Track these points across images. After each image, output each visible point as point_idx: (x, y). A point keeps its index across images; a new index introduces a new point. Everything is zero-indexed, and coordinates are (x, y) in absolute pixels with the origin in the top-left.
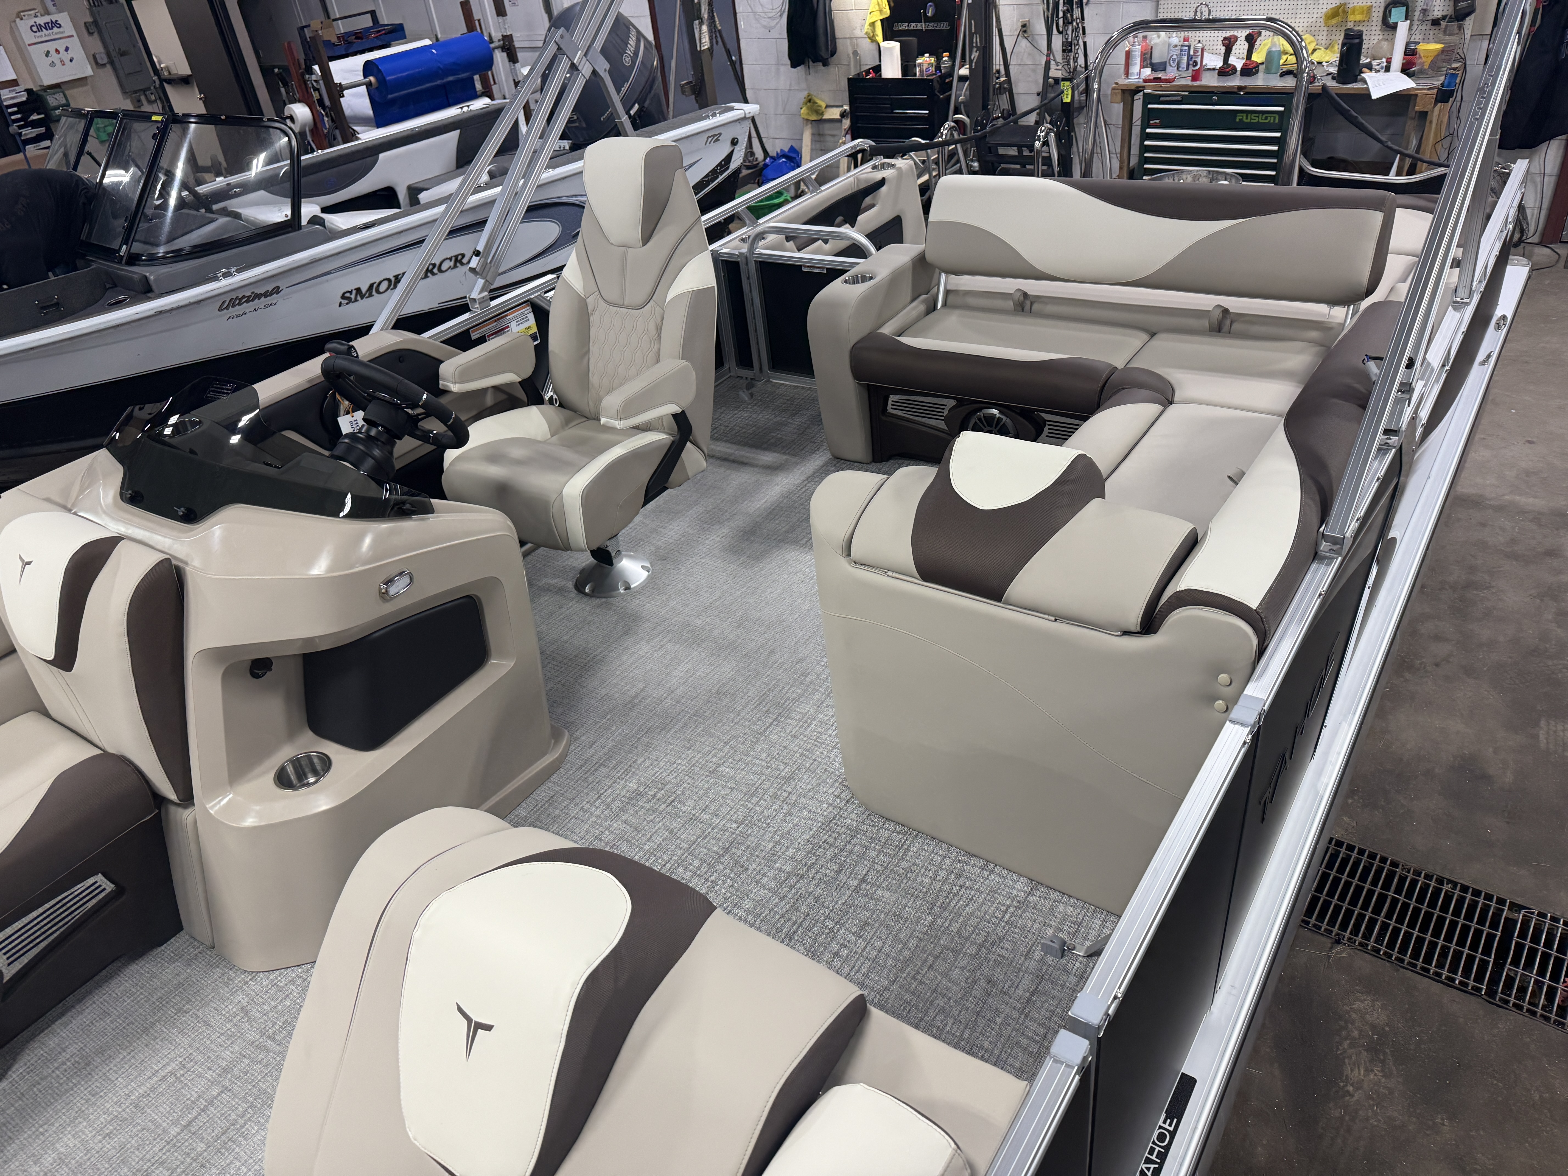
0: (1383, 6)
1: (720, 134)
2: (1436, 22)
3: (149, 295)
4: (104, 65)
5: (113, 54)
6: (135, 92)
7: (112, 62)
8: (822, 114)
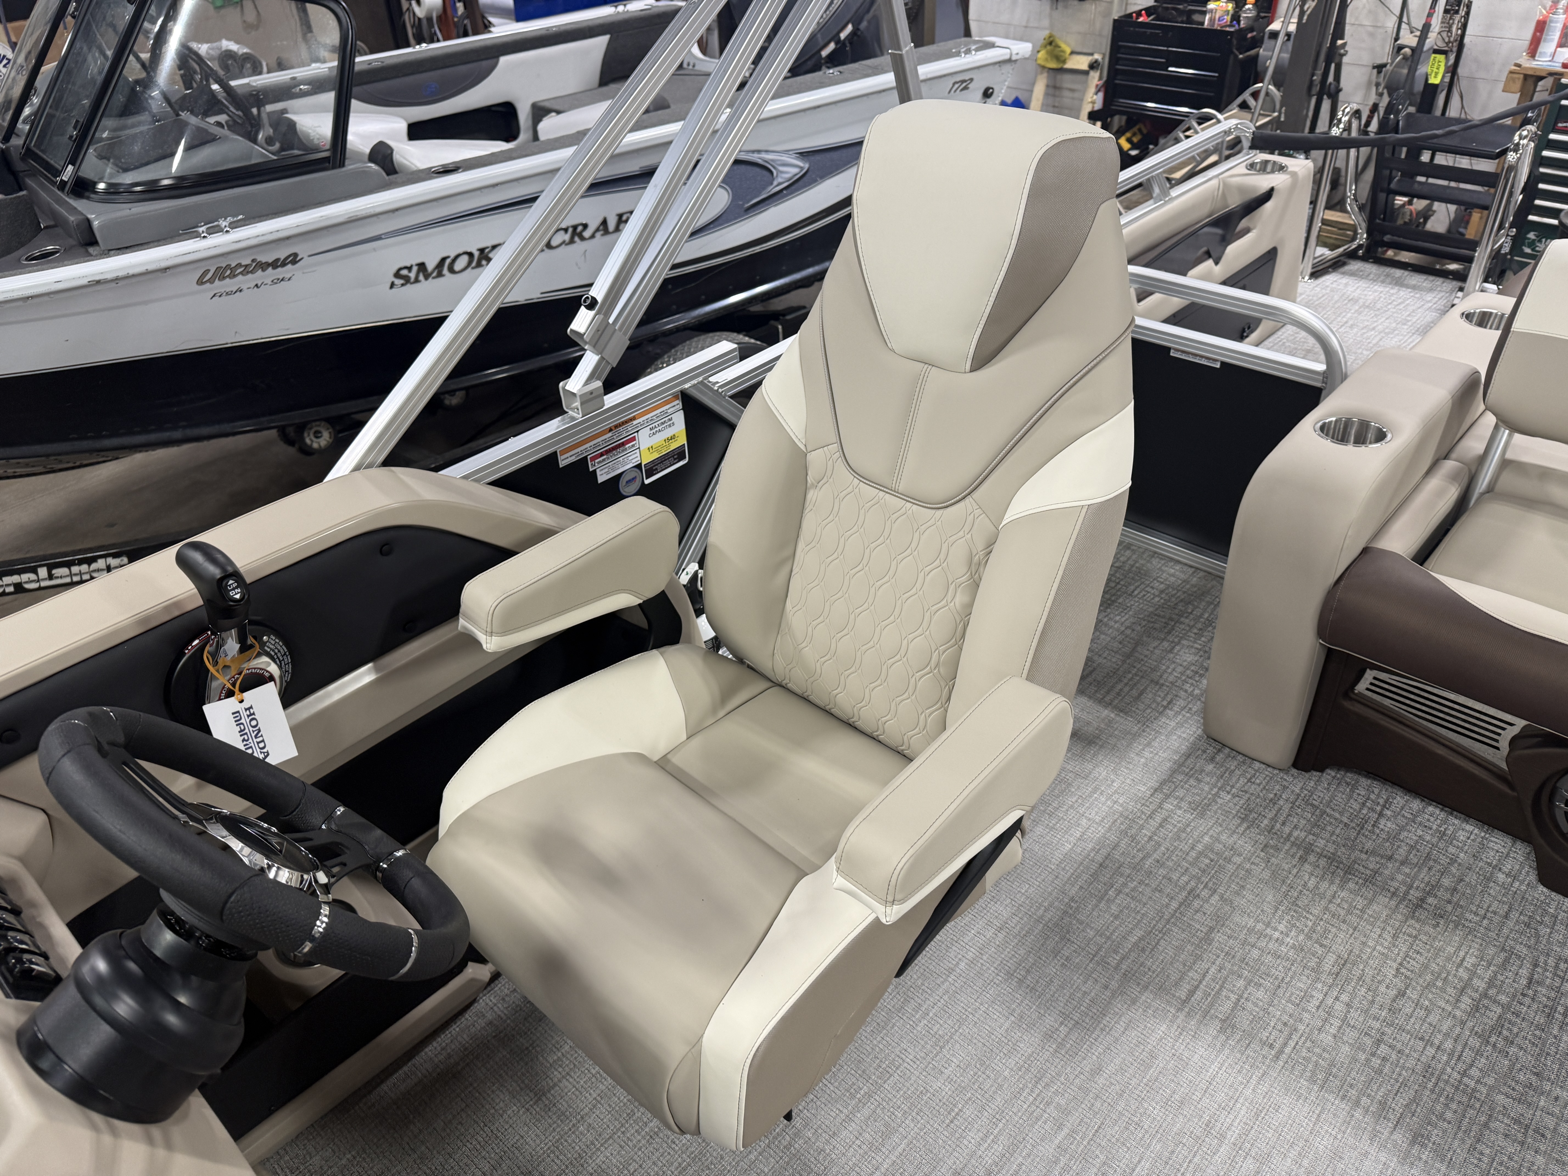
1: (971, 80)
3: (91, 250)
8: (1064, 62)
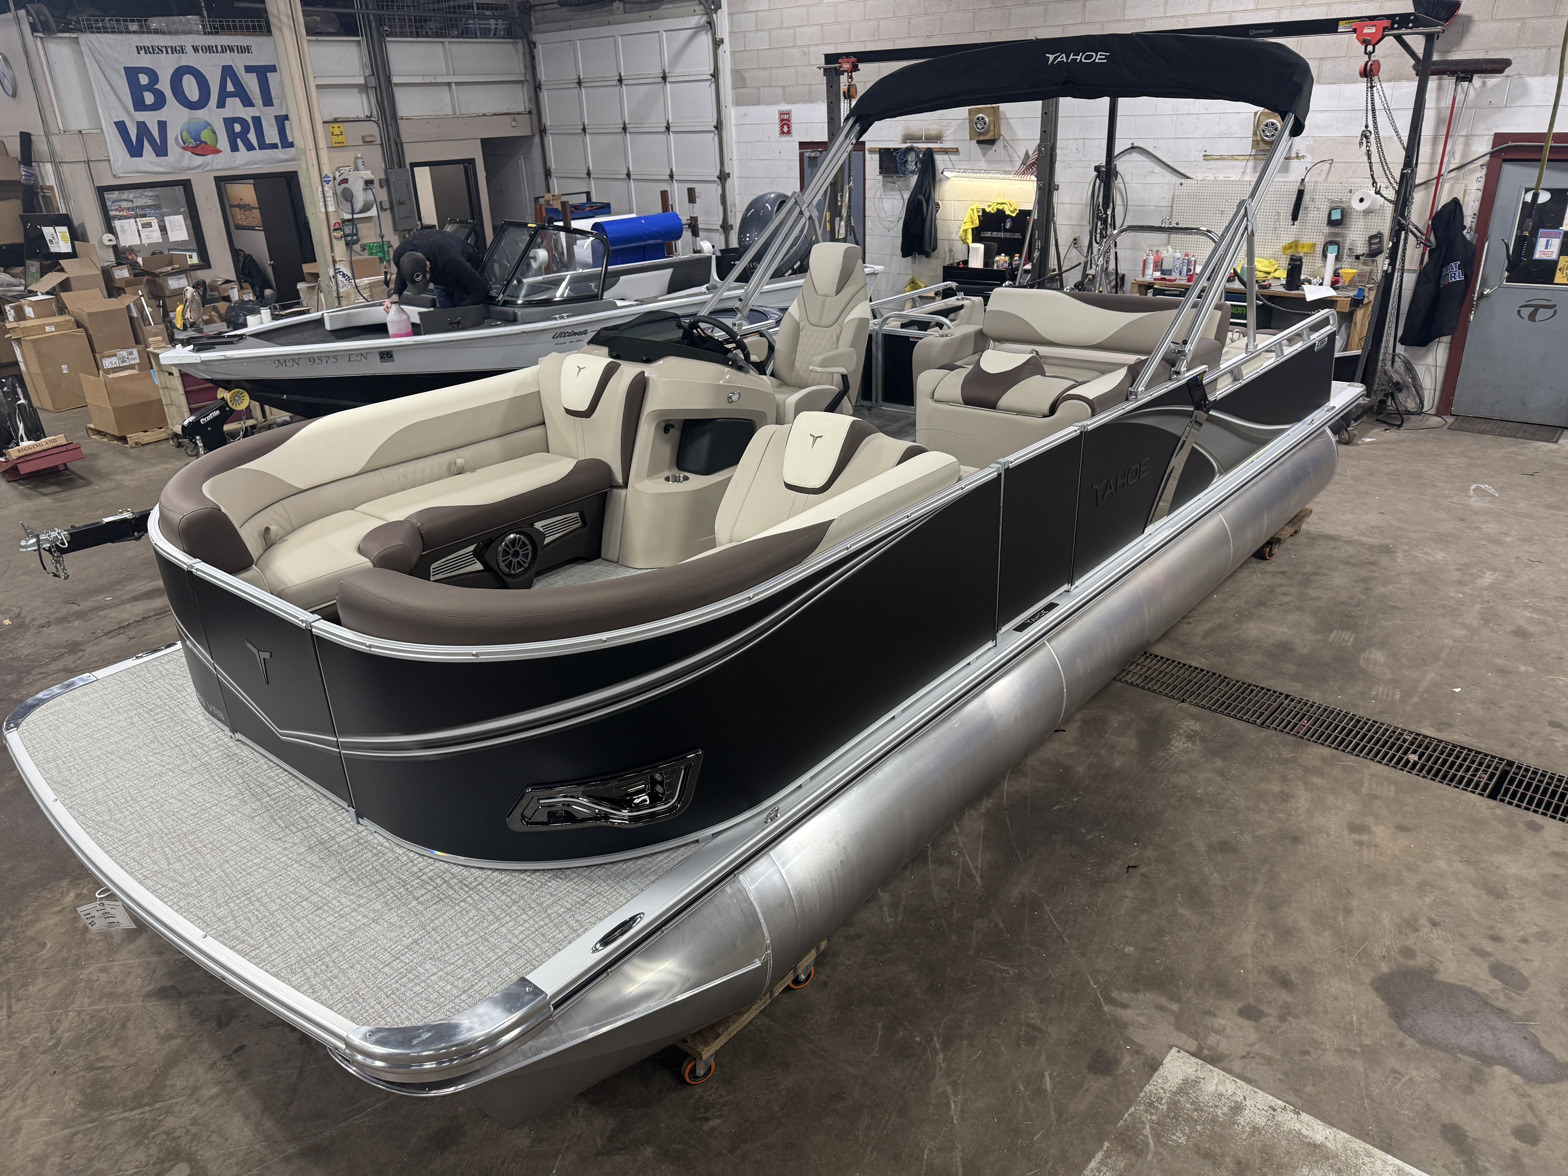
0: (1323, 244)
2: (1357, 257)
4: (386, 209)
5: (395, 203)
6: (403, 231)
7: (392, 208)
